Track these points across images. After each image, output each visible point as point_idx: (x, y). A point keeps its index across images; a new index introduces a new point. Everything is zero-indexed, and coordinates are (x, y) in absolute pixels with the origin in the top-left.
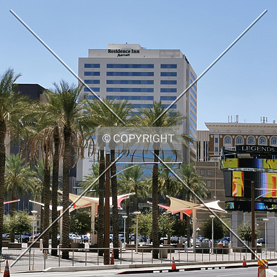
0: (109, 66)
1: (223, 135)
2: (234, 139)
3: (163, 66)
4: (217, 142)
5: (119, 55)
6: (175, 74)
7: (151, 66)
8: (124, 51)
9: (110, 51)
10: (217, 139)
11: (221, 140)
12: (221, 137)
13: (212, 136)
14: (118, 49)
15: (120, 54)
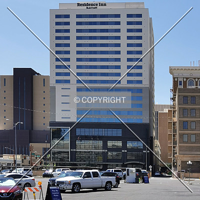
0: (78, 16)
1: (187, 78)
2: (196, 82)
3: (129, 16)
4: (181, 84)
5: (87, 8)
6: (140, 23)
7: (118, 16)
8: (92, 5)
9: (78, 5)
10: (181, 82)
11: (185, 83)
12: (185, 80)
13: (176, 79)
14: (86, 3)
15: (89, 7)
